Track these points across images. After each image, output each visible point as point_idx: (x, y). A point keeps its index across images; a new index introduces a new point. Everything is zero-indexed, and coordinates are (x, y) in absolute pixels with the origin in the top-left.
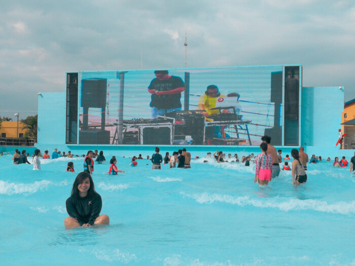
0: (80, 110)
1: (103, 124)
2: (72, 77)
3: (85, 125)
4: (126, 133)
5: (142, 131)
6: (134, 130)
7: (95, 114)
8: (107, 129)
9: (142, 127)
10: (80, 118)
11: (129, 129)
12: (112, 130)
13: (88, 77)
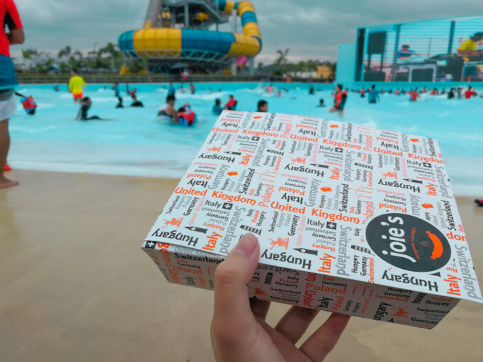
0: (366, 57)
1: (382, 67)
2: (362, 31)
3: (368, 68)
4: (398, 74)
5: (411, 72)
6: (405, 71)
7: (376, 59)
8: (384, 70)
9: (412, 68)
10: (365, 63)
11: (402, 70)
12: (388, 71)
13: (374, 30)
